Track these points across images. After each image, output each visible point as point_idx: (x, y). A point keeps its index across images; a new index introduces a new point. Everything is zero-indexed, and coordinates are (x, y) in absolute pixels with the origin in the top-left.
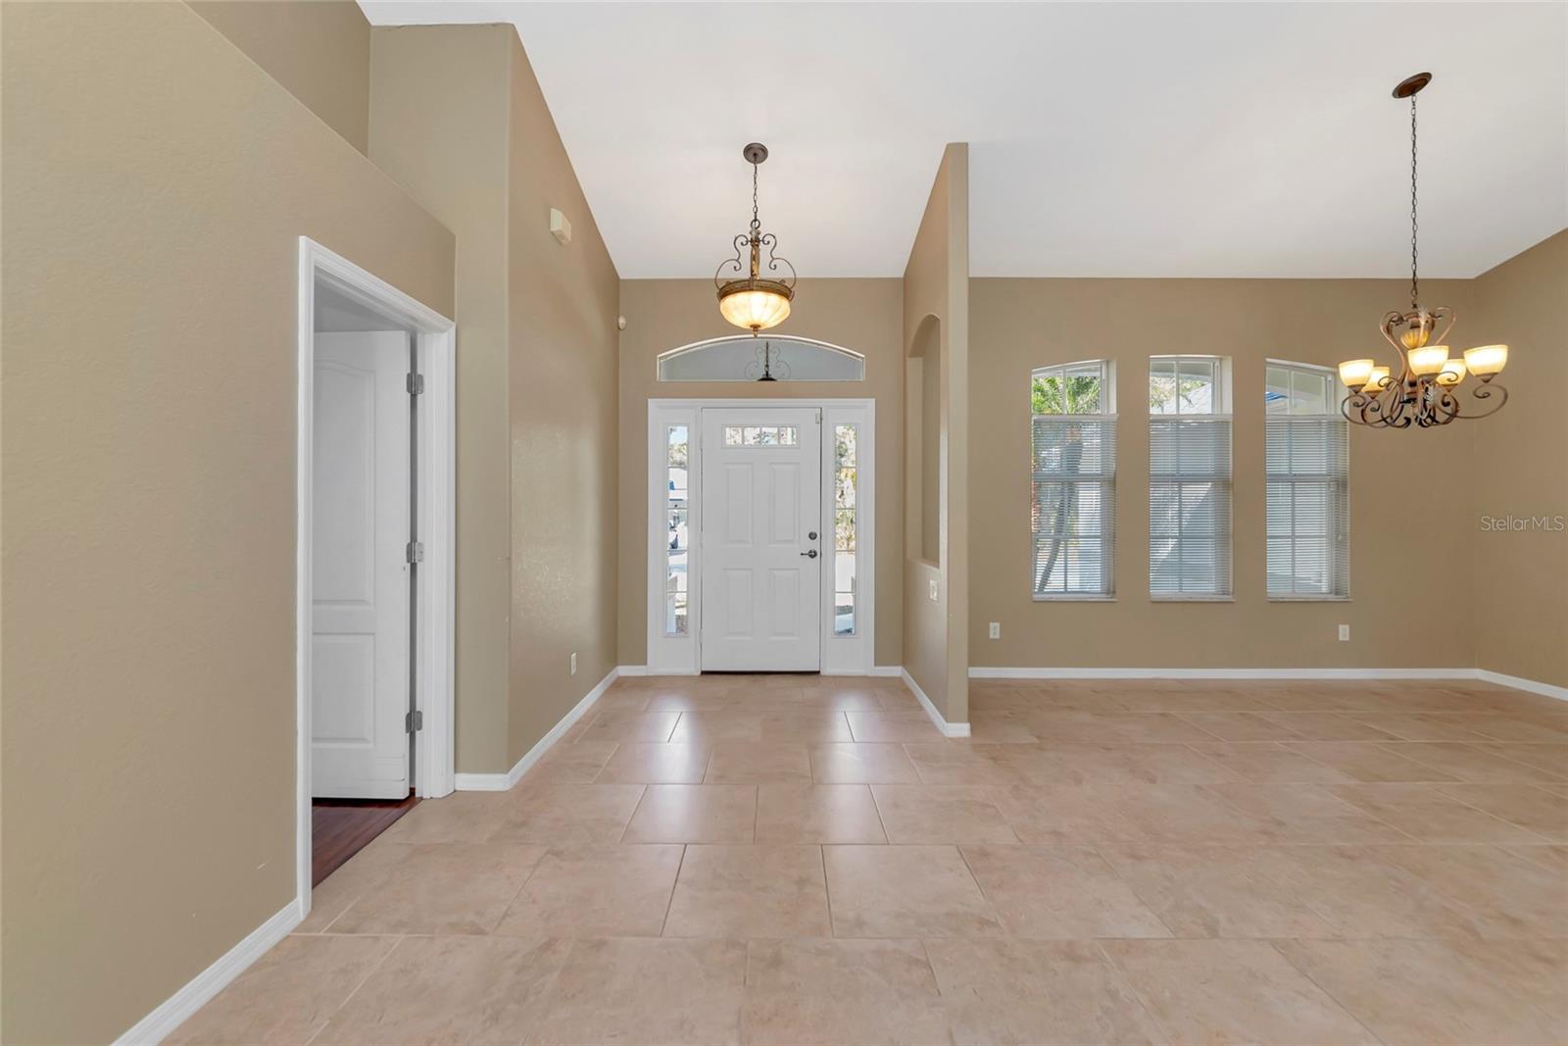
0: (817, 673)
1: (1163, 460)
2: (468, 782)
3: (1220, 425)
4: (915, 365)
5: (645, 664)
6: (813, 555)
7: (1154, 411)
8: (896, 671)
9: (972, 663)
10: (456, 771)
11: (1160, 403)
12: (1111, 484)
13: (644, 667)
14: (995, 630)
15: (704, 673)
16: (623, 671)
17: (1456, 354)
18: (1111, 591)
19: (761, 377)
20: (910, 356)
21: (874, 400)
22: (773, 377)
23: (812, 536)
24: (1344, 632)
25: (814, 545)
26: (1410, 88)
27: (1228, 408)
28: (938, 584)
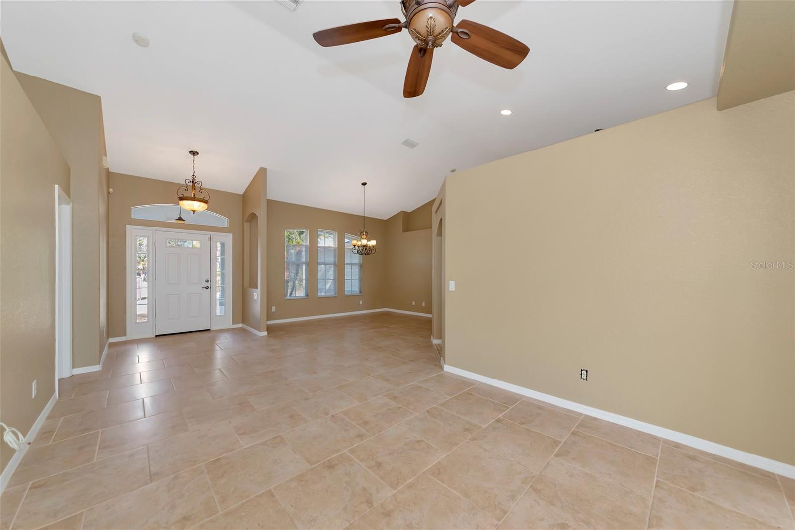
0: (209, 330)
1: (320, 259)
2: (78, 371)
3: (335, 250)
4: (247, 225)
5: (126, 336)
6: (207, 288)
7: (318, 245)
8: (240, 326)
9: (268, 320)
10: (73, 368)
11: (320, 244)
12: (307, 264)
13: (125, 337)
14: (274, 309)
15: (156, 336)
16: (112, 340)
17: (369, 241)
18: (307, 295)
19: (177, 218)
20: (246, 221)
21: (231, 234)
22: (183, 218)
23: (207, 281)
24: (361, 302)
25: (208, 284)
26: (364, 184)
27: (337, 246)
28: (257, 295)
